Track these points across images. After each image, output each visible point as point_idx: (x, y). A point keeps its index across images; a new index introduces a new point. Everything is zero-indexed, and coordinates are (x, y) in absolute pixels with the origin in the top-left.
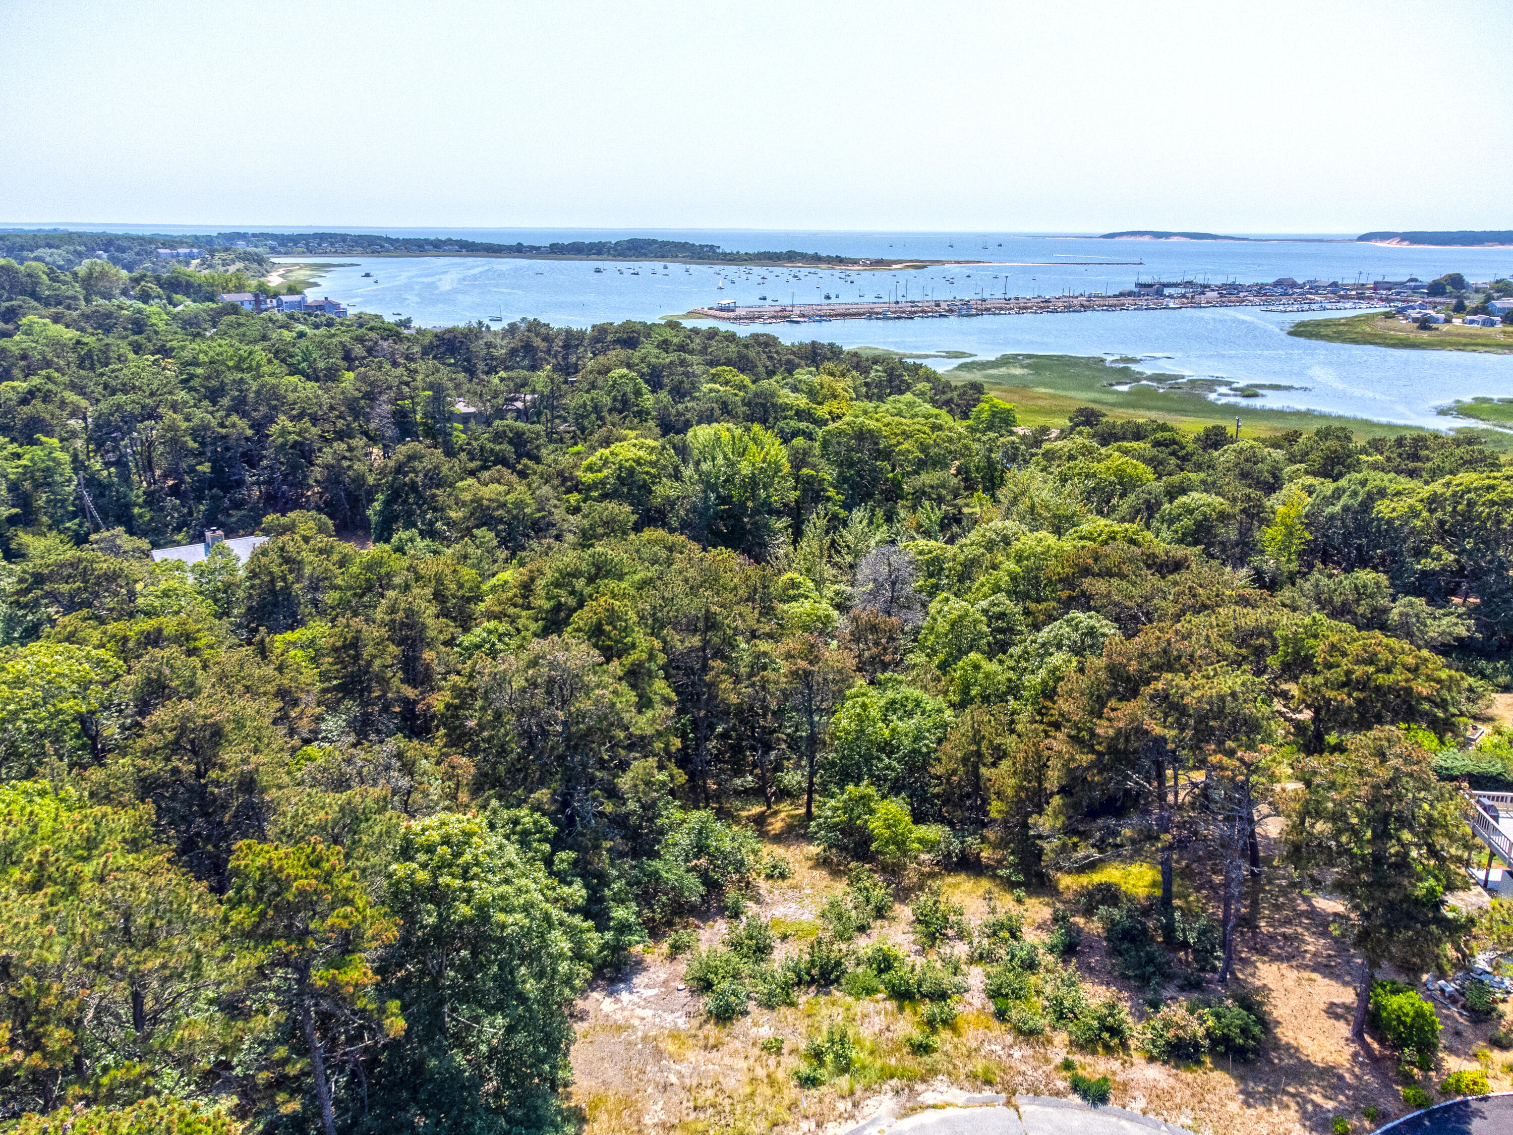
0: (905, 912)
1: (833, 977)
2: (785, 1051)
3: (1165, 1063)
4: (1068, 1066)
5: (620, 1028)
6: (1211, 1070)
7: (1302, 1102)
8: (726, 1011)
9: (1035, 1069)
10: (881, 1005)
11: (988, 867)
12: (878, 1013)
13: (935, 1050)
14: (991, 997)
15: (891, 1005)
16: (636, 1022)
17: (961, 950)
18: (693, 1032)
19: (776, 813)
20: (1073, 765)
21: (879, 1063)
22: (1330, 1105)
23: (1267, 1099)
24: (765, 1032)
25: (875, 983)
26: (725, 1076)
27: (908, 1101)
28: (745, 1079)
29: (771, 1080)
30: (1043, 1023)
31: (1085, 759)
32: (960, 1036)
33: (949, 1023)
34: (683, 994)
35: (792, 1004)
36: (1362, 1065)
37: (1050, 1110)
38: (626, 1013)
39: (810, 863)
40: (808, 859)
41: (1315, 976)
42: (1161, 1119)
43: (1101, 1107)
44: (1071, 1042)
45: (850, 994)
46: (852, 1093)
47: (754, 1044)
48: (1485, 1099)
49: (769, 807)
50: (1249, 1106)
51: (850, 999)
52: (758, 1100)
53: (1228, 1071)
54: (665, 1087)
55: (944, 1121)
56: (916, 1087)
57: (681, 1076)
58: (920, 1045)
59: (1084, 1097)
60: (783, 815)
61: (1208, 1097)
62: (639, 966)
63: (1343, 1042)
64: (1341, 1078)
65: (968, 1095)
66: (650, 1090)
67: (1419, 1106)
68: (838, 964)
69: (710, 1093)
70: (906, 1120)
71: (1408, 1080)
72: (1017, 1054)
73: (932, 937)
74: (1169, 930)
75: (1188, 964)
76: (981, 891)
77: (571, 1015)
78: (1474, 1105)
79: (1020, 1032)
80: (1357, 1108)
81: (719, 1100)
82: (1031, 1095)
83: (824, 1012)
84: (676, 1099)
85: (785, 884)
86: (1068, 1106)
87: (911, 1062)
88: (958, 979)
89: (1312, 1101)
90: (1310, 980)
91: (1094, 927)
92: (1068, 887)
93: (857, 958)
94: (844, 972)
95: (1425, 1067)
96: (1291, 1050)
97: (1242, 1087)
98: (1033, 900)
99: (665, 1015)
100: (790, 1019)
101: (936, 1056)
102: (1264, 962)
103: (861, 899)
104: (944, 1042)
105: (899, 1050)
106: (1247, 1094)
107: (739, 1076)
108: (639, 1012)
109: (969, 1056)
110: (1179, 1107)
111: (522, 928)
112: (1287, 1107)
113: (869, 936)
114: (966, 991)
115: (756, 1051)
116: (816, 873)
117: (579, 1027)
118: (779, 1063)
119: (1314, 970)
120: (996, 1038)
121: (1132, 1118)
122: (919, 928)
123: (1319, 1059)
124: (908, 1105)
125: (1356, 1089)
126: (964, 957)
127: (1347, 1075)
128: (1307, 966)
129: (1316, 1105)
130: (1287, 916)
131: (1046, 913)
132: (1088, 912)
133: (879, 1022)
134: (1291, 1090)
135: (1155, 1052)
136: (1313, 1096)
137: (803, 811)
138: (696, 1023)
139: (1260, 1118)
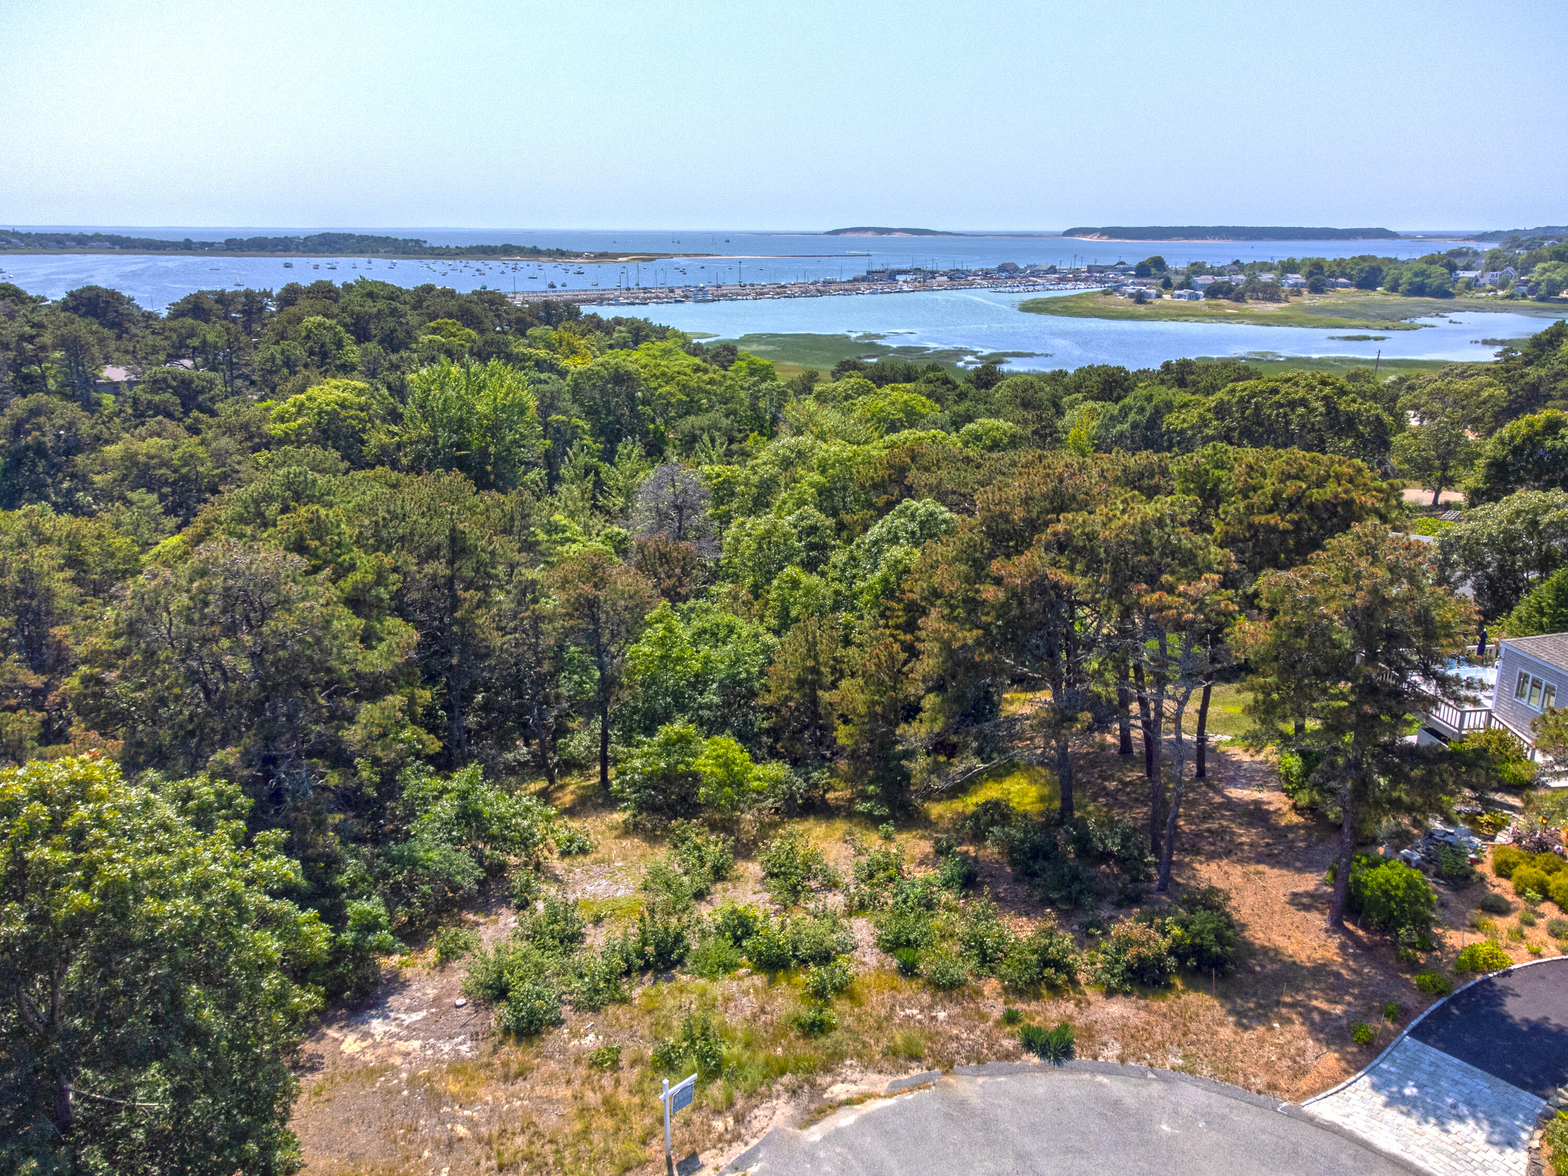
0: (753, 869)
1: (674, 957)
2: (624, 1063)
3: (1127, 994)
4: (1011, 1018)
5: (371, 1073)
6: (1183, 992)
7: (1306, 1013)
8: (531, 1022)
9: (971, 1030)
10: (747, 982)
11: (838, 808)
12: (746, 993)
13: (833, 1028)
14: (887, 951)
15: (759, 980)
16: (398, 1061)
17: (836, 901)
18: (485, 1060)
19: (562, 787)
20: (955, 645)
21: (761, 1056)
22: (1338, 1010)
23: (1263, 1015)
24: (590, 1041)
25: (733, 955)
26: (541, 1112)
27: (811, 1101)
28: (571, 1111)
29: (610, 1106)
30: (964, 970)
31: (970, 636)
32: (861, 1005)
33: (843, 990)
34: (464, 1011)
35: (624, 1001)
36: (1355, 957)
37: (1002, 1079)
38: (380, 1051)
39: (615, 833)
40: (612, 828)
41: (1261, 867)
42: (1144, 1064)
43: (1067, 1063)
44: (1005, 989)
45: (702, 975)
46: (731, 1104)
47: (577, 1062)
48: (1508, 973)
49: (552, 781)
50: (1246, 1028)
51: (702, 982)
52: (596, 1138)
53: (1208, 991)
54: (450, 1145)
55: (866, 1119)
56: (819, 1080)
57: (471, 1123)
58: (813, 1024)
59: (1043, 1054)
60: (571, 788)
61: (1193, 1026)
62: (396, 984)
63: (1323, 935)
64: (1338, 975)
65: (891, 1079)
66: (426, 1154)
67: (1440, 994)
68: (679, 938)
69: (520, 1141)
70: (814, 1128)
71: (1414, 967)
72: (942, 1015)
73: (794, 891)
74: (1083, 842)
75: (1116, 877)
76: (839, 834)
77: (295, 1067)
78: (1500, 982)
79: (938, 987)
80: (1372, 1008)
81: (536, 1148)
82: (973, 1064)
83: (671, 1002)
84: (468, 1160)
85: (588, 860)
86: (1024, 1069)
87: (803, 1049)
88: (840, 935)
89: (1316, 1008)
90: (1258, 873)
91: (990, 851)
92: (941, 816)
93: (702, 931)
94: (687, 949)
95: (1427, 948)
96: (1271, 954)
97: (1228, 1006)
98: (904, 836)
99: (440, 1044)
100: (623, 1020)
101: (836, 1035)
102: (1201, 863)
103: (693, 860)
104: (842, 1015)
105: (785, 1035)
106: (1239, 1014)
107: (562, 1110)
108: (401, 1046)
109: (879, 1028)
110: (1161, 1045)
111: (188, 919)
112: (1289, 1021)
113: (710, 903)
114: (855, 948)
115: (582, 1071)
116: (626, 843)
117: (309, 1081)
118: (618, 1082)
119: (1259, 862)
120: (909, 1000)
121: (1108, 1070)
122: (774, 882)
123: (1304, 958)
124: (812, 1107)
125: (1360, 985)
126: (841, 909)
127: (1343, 972)
128: (1250, 859)
129: (1323, 1013)
130: (1205, 811)
131: (926, 847)
132: (978, 837)
133: (749, 1004)
134: (1288, 999)
135: (1114, 983)
136: (1315, 1003)
137: (596, 780)
138: (486, 1047)
139: (1261, 1041)
